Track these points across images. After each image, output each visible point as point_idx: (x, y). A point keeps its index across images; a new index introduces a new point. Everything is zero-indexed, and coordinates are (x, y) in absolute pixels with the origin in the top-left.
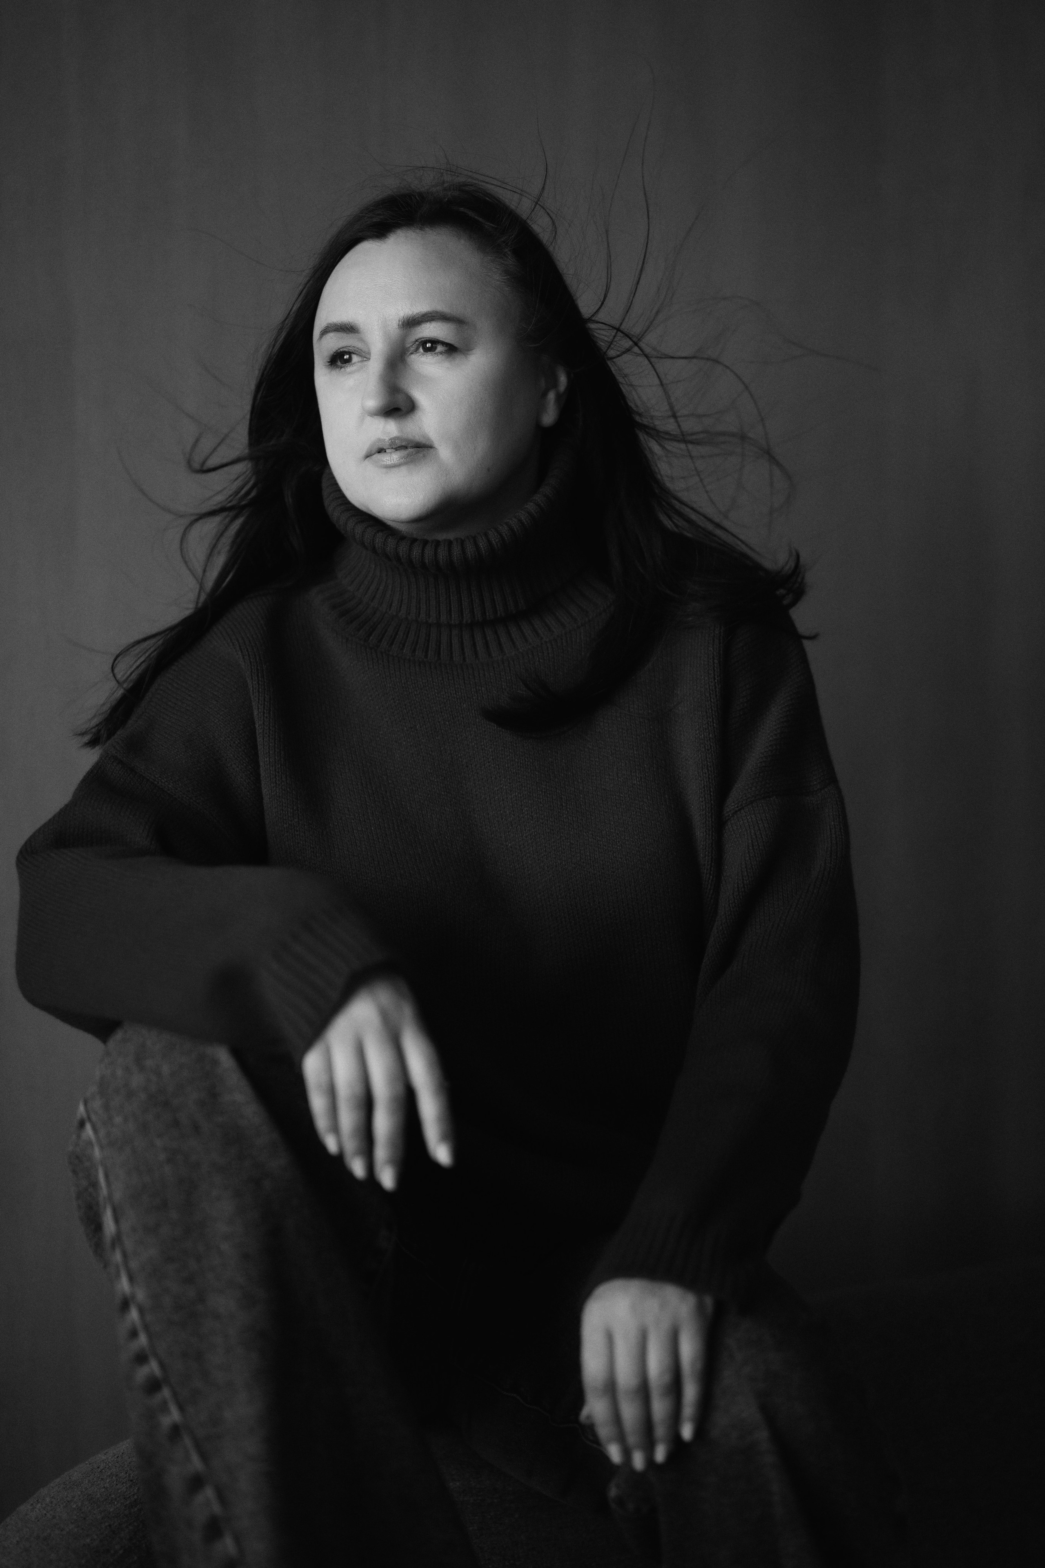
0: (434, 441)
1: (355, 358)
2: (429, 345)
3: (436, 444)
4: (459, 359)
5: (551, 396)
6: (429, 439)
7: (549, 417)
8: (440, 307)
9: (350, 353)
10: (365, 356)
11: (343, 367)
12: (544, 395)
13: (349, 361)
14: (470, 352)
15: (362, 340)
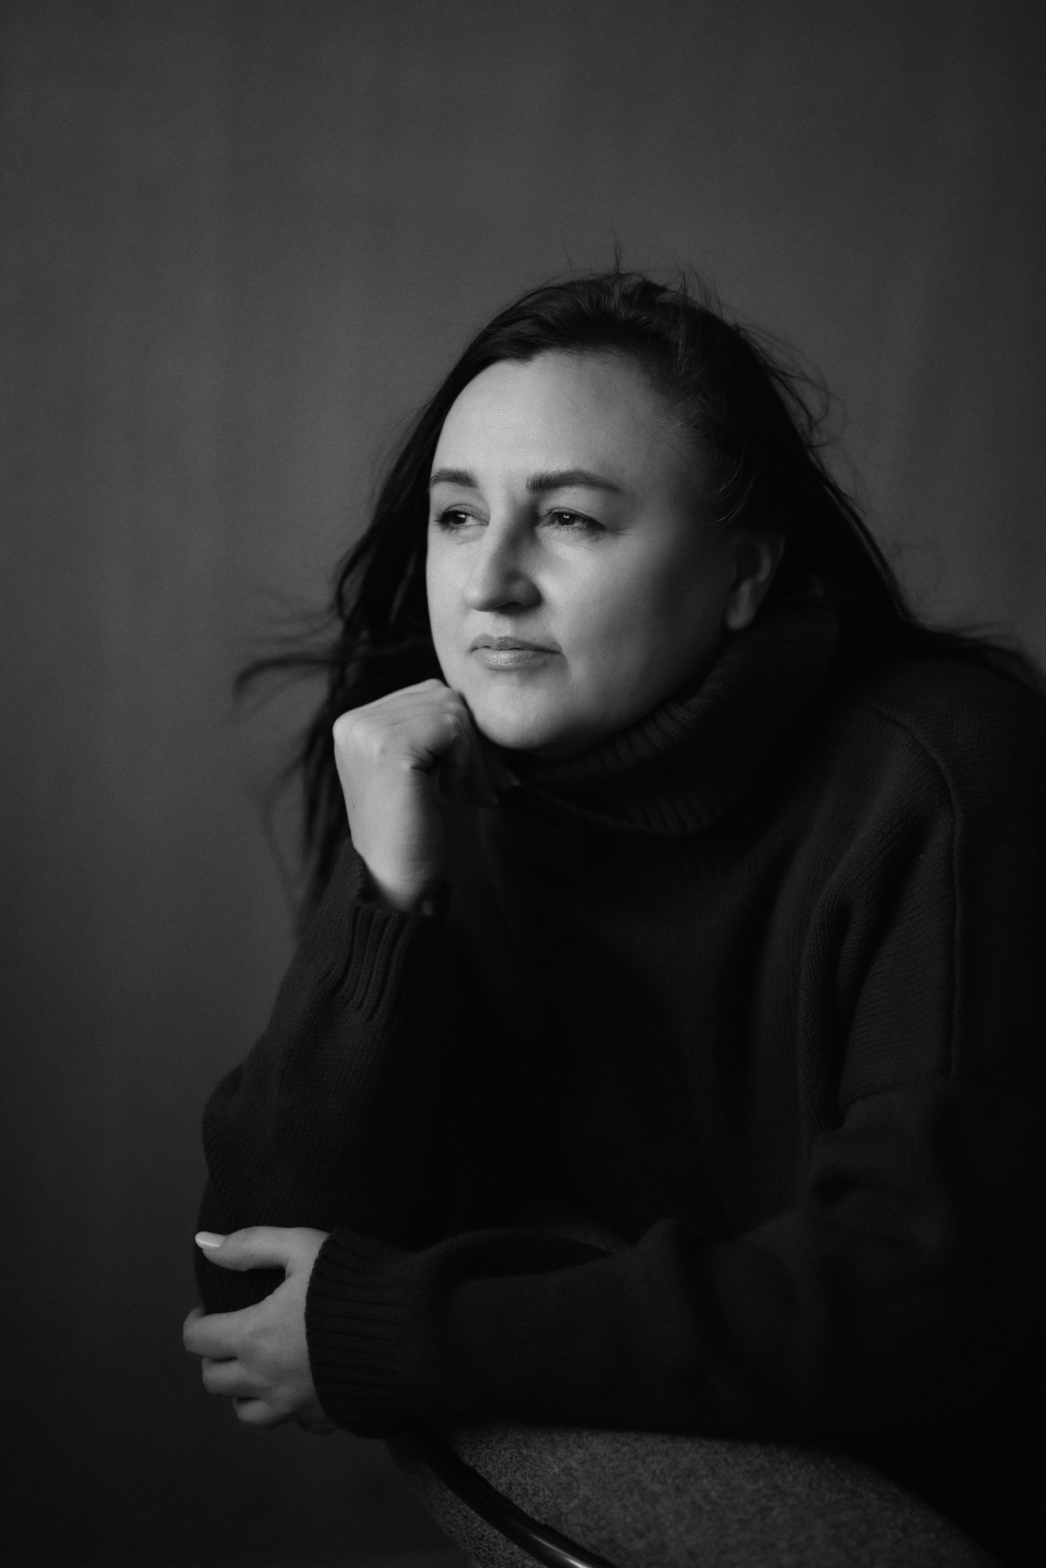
0: (563, 647)
1: (470, 521)
2: (564, 518)
3: (565, 651)
4: (607, 540)
5: (746, 588)
6: (556, 643)
7: (739, 618)
8: (587, 466)
9: (466, 514)
10: (484, 521)
11: (455, 528)
12: (735, 586)
13: (463, 521)
14: (621, 532)
15: (481, 498)
